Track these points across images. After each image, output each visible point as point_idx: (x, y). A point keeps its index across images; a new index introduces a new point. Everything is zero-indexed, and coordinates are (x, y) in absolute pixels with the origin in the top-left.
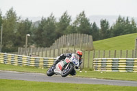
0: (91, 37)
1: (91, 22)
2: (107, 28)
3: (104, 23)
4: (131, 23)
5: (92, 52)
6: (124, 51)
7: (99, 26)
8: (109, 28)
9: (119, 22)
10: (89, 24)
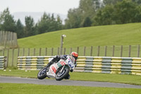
0: (15, 34)
1: (16, 19)
2: (32, 25)
3: (28, 20)
4: (56, 20)
5: (16, 50)
6: (49, 49)
7: (23, 23)
8: (34, 26)
9: (44, 18)
10: (13, 21)
